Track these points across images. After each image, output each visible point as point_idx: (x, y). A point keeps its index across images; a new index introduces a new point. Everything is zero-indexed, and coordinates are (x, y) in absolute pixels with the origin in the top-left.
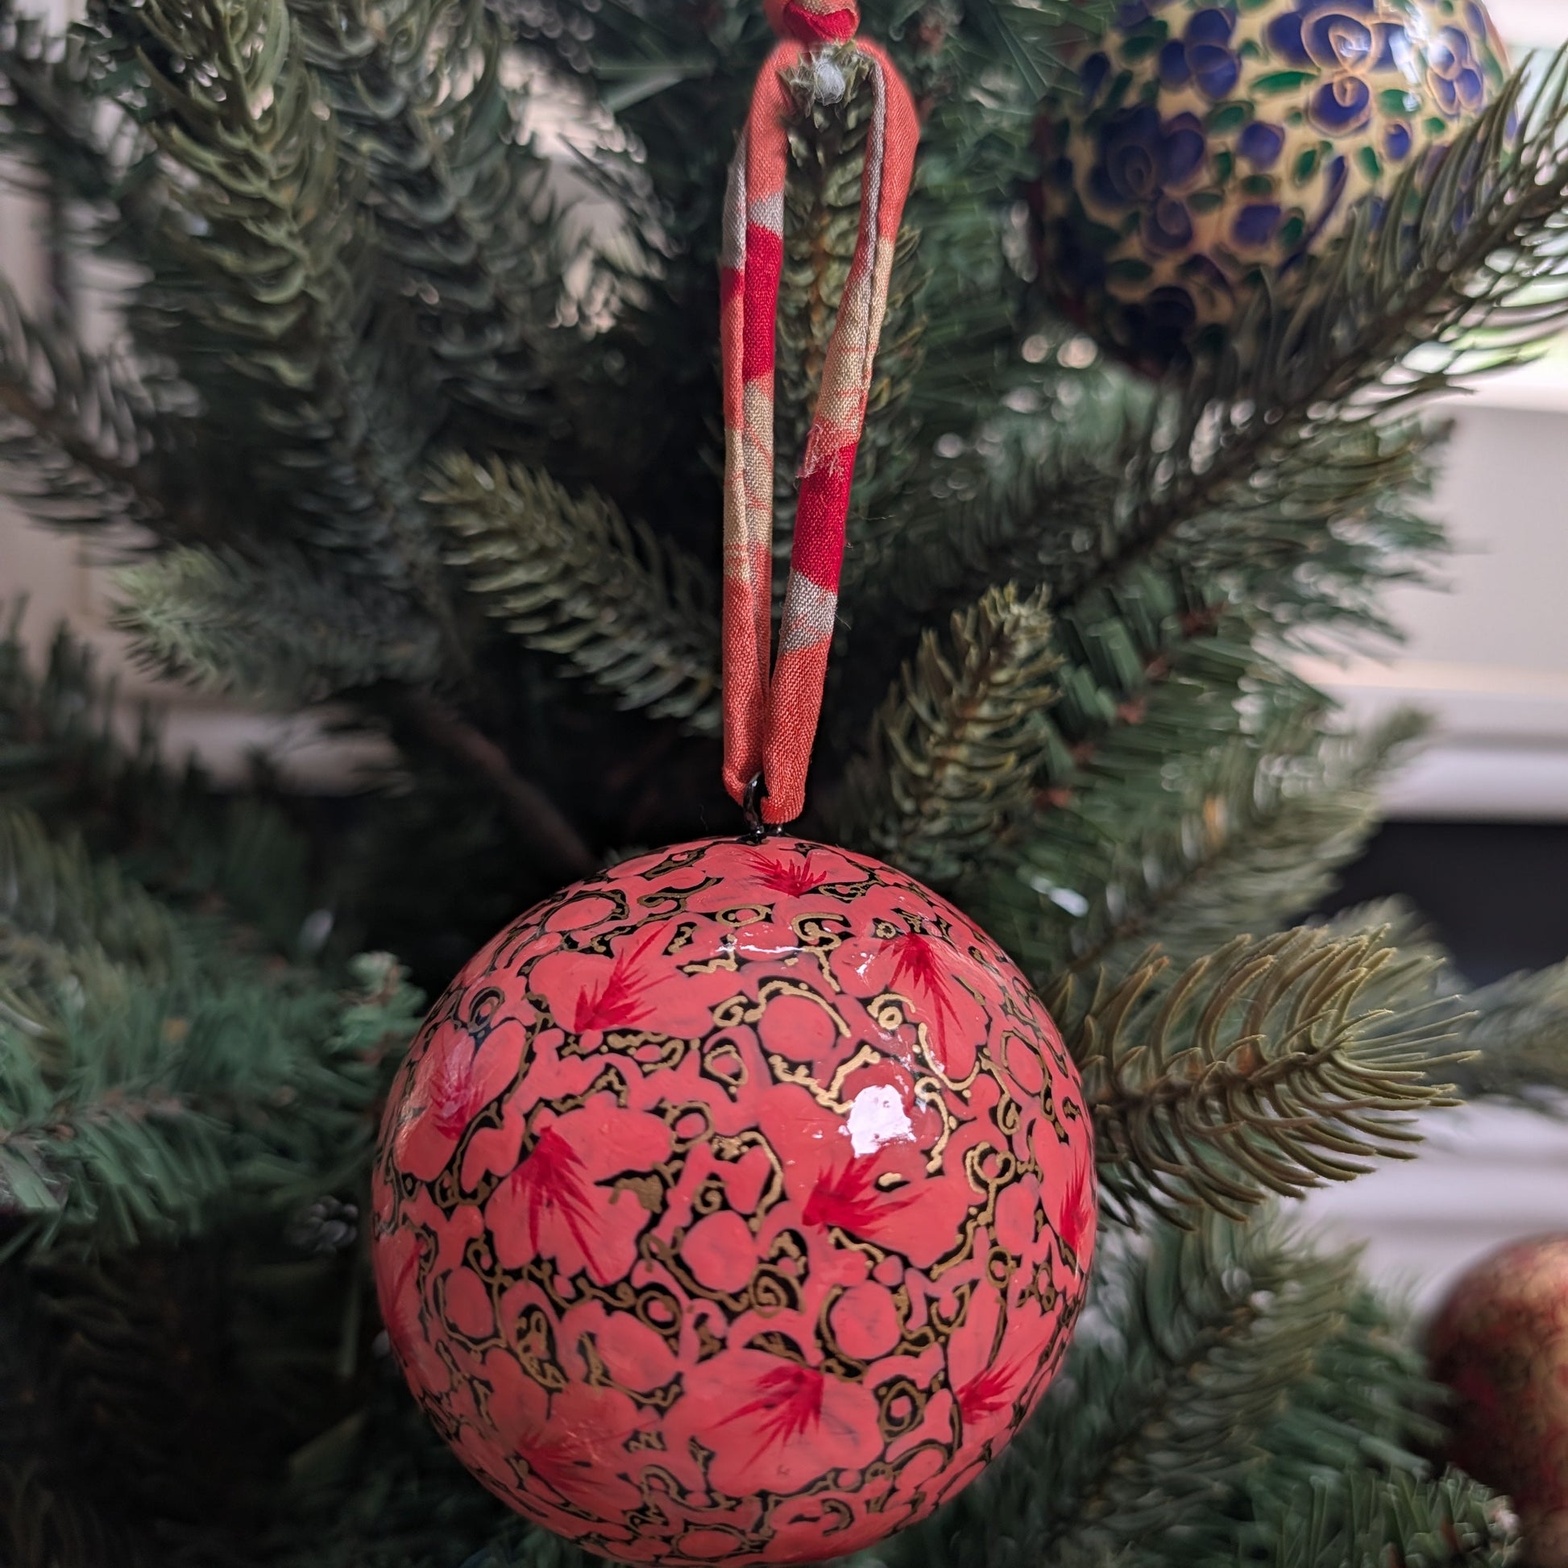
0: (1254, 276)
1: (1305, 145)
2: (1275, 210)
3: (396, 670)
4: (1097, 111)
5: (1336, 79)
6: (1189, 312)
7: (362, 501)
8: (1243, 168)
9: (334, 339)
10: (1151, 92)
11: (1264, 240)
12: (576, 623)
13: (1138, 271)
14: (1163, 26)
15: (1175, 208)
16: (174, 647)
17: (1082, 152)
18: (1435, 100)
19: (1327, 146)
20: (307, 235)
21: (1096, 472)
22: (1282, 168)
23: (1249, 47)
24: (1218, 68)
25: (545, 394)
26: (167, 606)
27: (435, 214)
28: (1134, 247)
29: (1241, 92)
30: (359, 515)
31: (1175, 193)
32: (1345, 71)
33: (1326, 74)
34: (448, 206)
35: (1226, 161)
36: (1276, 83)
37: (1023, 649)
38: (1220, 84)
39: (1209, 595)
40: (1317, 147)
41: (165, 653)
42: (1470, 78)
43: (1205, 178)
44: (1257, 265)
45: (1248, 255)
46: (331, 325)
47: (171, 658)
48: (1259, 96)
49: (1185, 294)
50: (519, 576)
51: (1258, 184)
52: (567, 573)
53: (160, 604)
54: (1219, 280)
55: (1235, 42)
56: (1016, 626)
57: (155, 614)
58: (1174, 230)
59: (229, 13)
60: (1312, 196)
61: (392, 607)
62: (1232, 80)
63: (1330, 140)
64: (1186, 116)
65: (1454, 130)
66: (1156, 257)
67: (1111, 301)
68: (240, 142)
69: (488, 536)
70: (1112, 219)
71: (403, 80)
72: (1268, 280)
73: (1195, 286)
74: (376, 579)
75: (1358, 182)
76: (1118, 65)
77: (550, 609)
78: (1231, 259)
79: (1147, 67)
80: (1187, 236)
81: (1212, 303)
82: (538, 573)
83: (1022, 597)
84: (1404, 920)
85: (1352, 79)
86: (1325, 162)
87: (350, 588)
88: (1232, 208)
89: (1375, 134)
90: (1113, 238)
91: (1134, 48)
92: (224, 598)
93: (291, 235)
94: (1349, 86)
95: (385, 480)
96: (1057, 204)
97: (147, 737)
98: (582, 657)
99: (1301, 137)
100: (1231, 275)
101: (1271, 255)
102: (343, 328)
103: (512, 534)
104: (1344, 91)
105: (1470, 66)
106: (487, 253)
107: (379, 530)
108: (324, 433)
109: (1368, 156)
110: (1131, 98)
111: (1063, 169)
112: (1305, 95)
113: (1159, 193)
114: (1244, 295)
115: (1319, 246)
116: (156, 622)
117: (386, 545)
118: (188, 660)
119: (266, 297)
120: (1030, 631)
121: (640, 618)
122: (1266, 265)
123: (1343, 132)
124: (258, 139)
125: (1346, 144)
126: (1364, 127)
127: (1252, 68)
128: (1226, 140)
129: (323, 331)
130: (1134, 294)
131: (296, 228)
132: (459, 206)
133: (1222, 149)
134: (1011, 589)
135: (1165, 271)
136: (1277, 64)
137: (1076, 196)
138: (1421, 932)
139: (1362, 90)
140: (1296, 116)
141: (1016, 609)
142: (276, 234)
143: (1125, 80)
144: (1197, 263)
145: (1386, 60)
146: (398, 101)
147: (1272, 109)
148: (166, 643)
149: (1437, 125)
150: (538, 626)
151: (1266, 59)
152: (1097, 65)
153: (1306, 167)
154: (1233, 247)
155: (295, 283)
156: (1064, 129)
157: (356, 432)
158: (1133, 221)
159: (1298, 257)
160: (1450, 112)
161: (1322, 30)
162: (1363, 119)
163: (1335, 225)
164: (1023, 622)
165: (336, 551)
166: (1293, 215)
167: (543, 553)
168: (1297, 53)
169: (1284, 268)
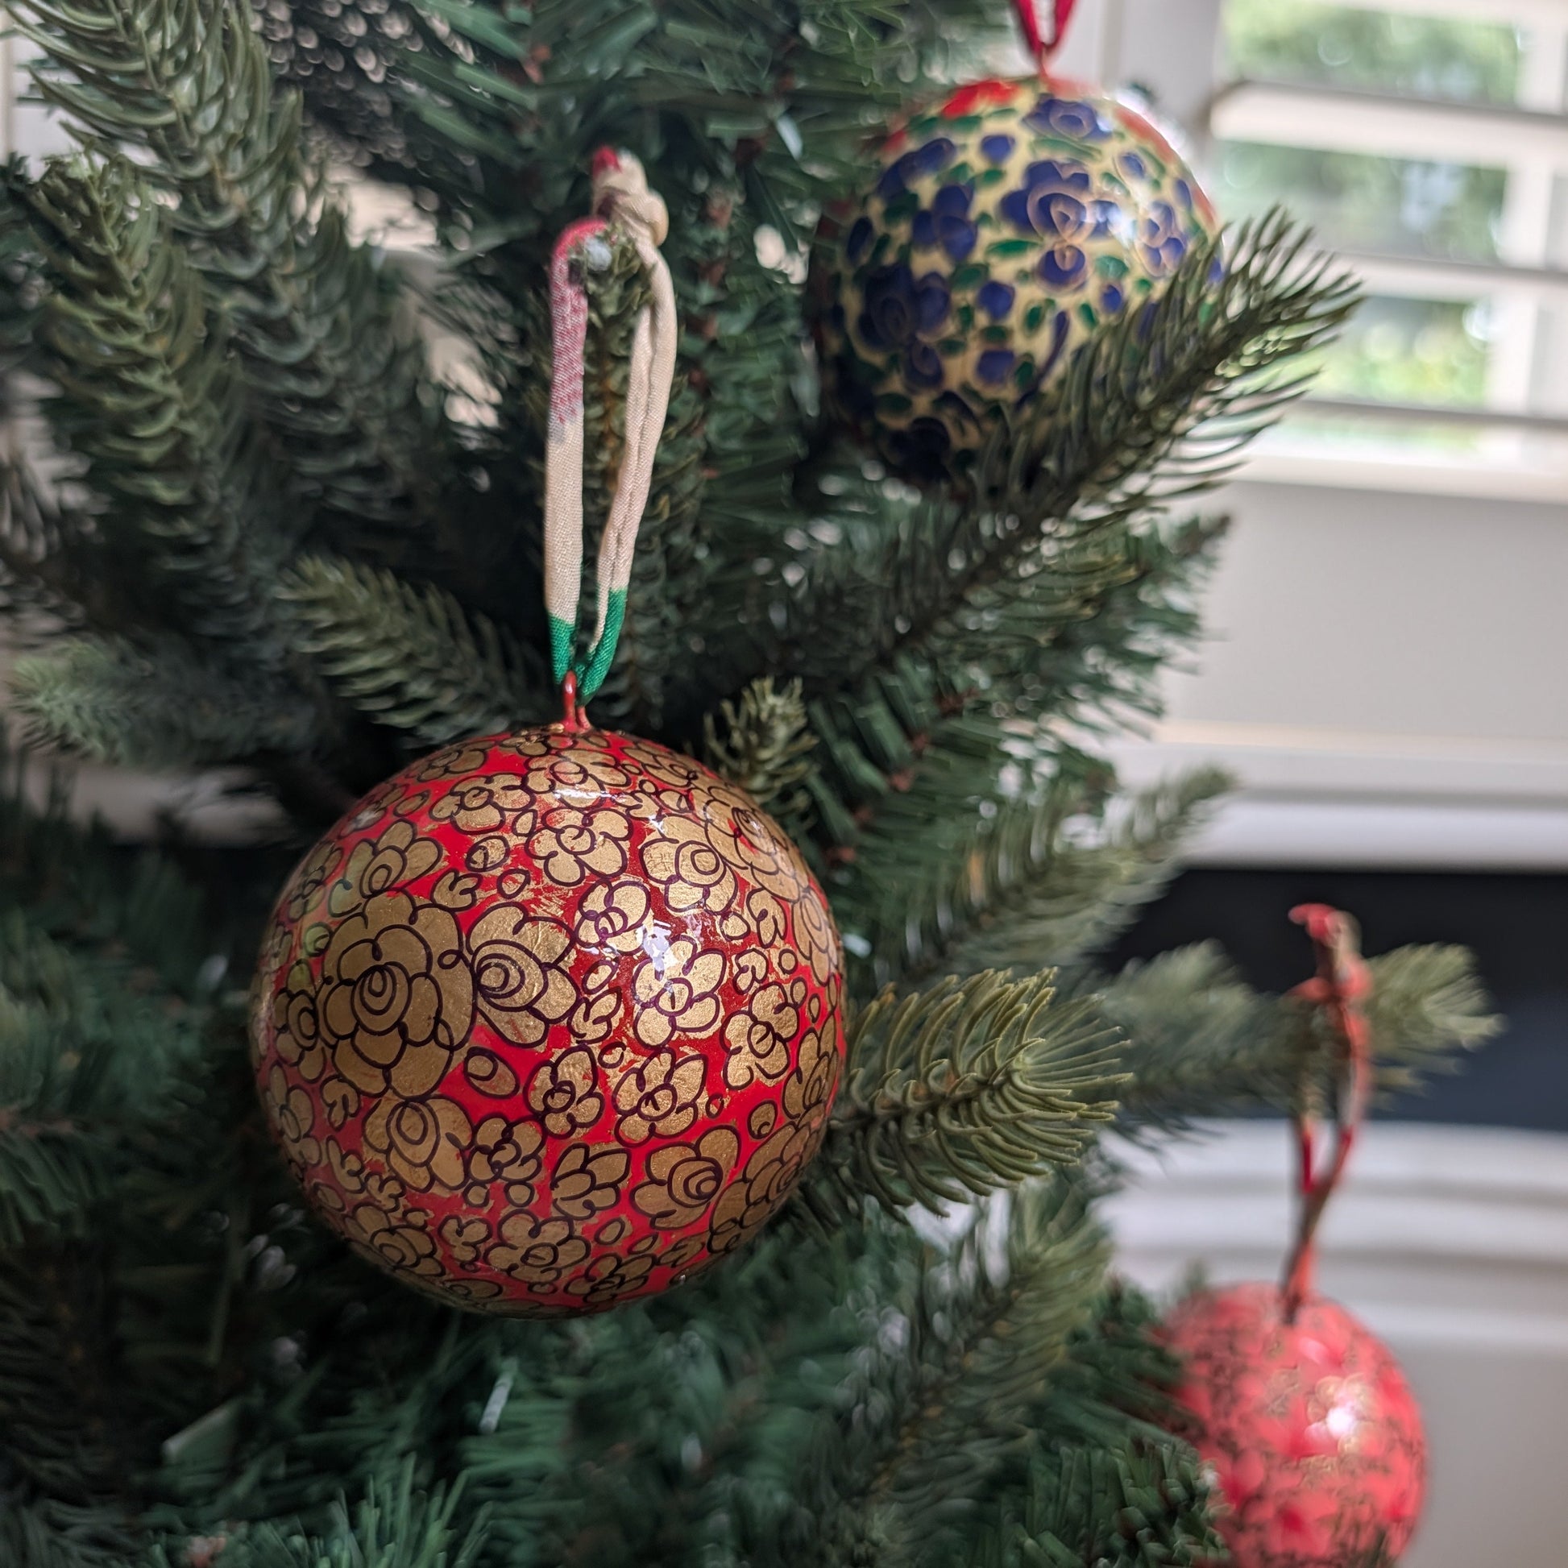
0: (995, 410)
1: (1031, 301)
2: (1009, 355)
3: (275, 740)
4: (863, 267)
5: (1057, 247)
6: (945, 439)
7: (239, 597)
8: (982, 319)
9: (205, 463)
10: (905, 254)
11: (1002, 381)
12: (417, 702)
13: (900, 404)
14: (915, 198)
15: (926, 352)
16: (65, 726)
17: (852, 301)
18: (1142, 265)
19: (1050, 303)
20: (181, 377)
21: (863, 580)
22: (1014, 320)
23: (984, 218)
24: (960, 236)
25: (404, 501)
26: (58, 692)
27: (294, 354)
28: (896, 384)
29: (978, 256)
30: (236, 609)
31: (925, 339)
32: (1064, 241)
33: (1049, 242)
34: (308, 346)
35: (967, 314)
36: (1007, 249)
37: (781, 732)
38: (960, 251)
39: (959, 683)
40: (1043, 305)
41: (57, 733)
42: (1176, 244)
43: (950, 328)
44: (996, 401)
45: (990, 393)
46: (202, 450)
47: (62, 737)
48: (994, 260)
49: (941, 425)
50: (365, 662)
51: (997, 334)
52: (410, 658)
53: (50, 691)
54: (965, 411)
55: (973, 214)
56: (772, 714)
57: (47, 700)
58: (928, 371)
59: (104, 203)
60: (1041, 344)
61: (271, 687)
62: (971, 245)
63: (1052, 297)
64: (935, 275)
65: (1160, 289)
66: (913, 392)
67: (880, 428)
68: (117, 304)
69: (338, 628)
70: (877, 359)
71: (265, 244)
72: (1007, 413)
73: (947, 417)
74: (254, 663)
75: (1078, 333)
76: (879, 228)
77: (395, 690)
78: (975, 395)
79: (902, 231)
80: (938, 376)
81: (963, 432)
82: (383, 658)
83: (777, 690)
84: (1214, 962)
85: (1071, 247)
86: (1050, 317)
87: (232, 671)
88: (974, 351)
89: (1092, 292)
90: (879, 375)
91: (891, 215)
92: (113, 683)
93: (165, 379)
94: (1068, 254)
95: (258, 579)
96: (834, 344)
97: (56, 796)
98: (425, 730)
99: (1029, 294)
100: (976, 409)
101: (1008, 393)
102: (213, 454)
103: (361, 624)
104: (1064, 256)
105: (1175, 236)
106: (344, 385)
107: (256, 620)
108: (203, 539)
109: (1086, 311)
110: (890, 258)
111: (838, 313)
112: (1031, 259)
113: (913, 338)
114: (989, 426)
115: (1048, 385)
116: (46, 707)
117: (261, 634)
118: (76, 739)
119: (141, 432)
120: (785, 718)
121: (478, 697)
122: (1005, 401)
123: (1065, 290)
124: (133, 303)
125: (1067, 300)
126: (1082, 286)
127: (987, 236)
128: (966, 296)
129: (196, 456)
130: (899, 423)
131: (169, 371)
132: (317, 347)
133: (963, 304)
134: (768, 683)
135: (922, 403)
136: (1007, 233)
137: (847, 338)
138: (1230, 973)
139: (1079, 256)
140: (1024, 276)
141: (771, 700)
142: (151, 379)
143: (885, 241)
144: (948, 398)
145: (1101, 230)
146: (259, 261)
147: (1004, 270)
148: (57, 725)
149: (1145, 284)
150: (386, 703)
151: (998, 229)
152: (864, 225)
153: (1033, 319)
154: (977, 385)
155: (170, 417)
156: (836, 280)
157: (230, 538)
158: (893, 361)
159: (1031, 393)
160: (1155, 275)
161: (1045, 205)
162: (1080, 282)
163: (1060, 368)
164: (779, 711)
165: (217, 639)
166: (1025, 359)
167: (388, 642)
168: (1023, 223)
169: (1019, 405)
